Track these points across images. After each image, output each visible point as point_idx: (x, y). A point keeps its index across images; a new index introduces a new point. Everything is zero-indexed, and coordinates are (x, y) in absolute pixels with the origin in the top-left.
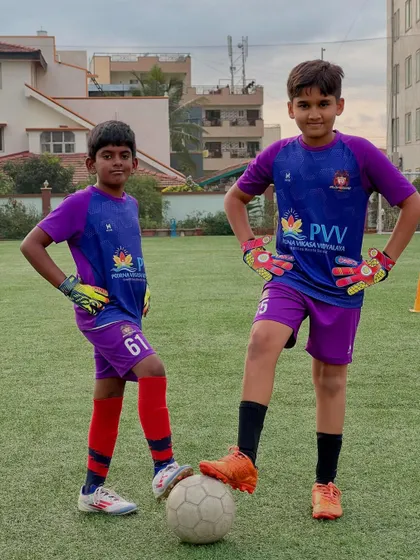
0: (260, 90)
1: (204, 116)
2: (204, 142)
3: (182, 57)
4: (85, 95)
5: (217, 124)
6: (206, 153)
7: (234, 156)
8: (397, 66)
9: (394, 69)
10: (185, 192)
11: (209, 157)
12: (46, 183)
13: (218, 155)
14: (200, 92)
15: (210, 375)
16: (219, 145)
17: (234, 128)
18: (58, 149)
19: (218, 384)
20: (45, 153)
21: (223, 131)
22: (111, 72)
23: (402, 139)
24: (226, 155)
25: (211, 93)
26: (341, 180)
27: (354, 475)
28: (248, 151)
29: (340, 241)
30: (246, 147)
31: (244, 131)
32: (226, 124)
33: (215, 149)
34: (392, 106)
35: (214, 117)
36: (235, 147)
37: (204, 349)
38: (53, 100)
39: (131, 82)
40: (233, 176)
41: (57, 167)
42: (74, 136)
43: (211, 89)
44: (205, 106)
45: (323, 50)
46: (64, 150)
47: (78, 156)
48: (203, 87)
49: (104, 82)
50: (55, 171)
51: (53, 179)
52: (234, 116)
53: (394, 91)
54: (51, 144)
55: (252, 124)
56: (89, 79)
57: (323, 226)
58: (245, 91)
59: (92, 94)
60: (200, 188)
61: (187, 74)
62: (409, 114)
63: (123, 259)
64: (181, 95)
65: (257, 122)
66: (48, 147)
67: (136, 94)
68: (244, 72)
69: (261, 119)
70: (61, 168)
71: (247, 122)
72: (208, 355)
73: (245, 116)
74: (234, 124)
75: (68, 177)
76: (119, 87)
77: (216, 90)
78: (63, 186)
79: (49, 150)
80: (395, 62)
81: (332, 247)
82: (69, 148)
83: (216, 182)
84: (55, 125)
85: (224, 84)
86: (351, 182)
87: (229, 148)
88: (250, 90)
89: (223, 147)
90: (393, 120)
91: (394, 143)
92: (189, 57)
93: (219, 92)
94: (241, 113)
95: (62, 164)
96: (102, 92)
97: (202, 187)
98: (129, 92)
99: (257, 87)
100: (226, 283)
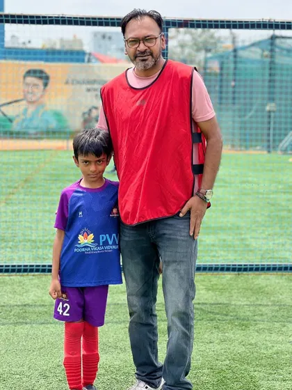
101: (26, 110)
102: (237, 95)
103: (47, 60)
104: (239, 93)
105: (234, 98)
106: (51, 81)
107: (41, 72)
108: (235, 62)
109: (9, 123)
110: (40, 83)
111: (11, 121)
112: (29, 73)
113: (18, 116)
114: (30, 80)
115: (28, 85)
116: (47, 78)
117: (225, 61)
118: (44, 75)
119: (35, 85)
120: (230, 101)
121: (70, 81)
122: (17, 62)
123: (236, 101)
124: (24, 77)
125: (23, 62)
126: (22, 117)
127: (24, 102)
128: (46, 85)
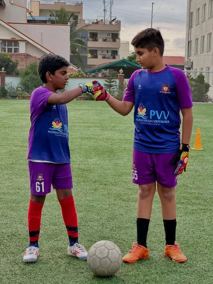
0: (119, 23)
1: (89, 35)
2: (88, 49)
3: (78, 3)
4: (26, 22)
5: (96, 40)
6: (89, 55)
7: (104, 57)
8: (192, 13)
9: (191, 15)
10: (77, 77)
11: (91, 58)
12: (3, 69)
13: (96, 57)
14: (87, 22)
15: (84, 182)
16: (96, 51)
17: (104, 42)
18: (10, 50)
19: (88, 188)
20: (3, 52)
21: (99, 44)
22: (40, 10)
23: (193, 52)
24: (100, 57)
25: (93, 23)
26: (165, 89)
27: (155, 242)
28: (112, 55)
29: (166, 118)
30: (110, 53)
31: (110, 45)
32: (100, 40)
33: (94, 53)
34: (189, 34)
35: (94, 36)
36: (105, 53)
37: (82, 166)
38: (8, 24)
39: (51, 15)
40: (103, 69)
41: (10, 61)
42: (18, 44)
43: (93, 21)
44: (89, 30)
45: (153, 4)
46: (13, 51)
47: (20, 55)
48: (89, 20)
49: (36, 15)
50: (8, 62)
51: (6, 67)
52: (105, 36)
53: (190, 26)
54: (7, 47)
55: (114, 41)
56: (28, 13)
57: (157, 111)
58: (111, 23)
59: (29, 22)
60: (85, 75)
61: (80, 12)
62: (197, 39)
63: (57, 124)
64: (77, 24)
65: (117, 40)
66: (5, 49)
67: (53, 22)
68: (111, 12)
69: (119, 39)
70: (11, 61)
71: (112, 40)
72: (84, 170)
73: (111, 36)
74: (105, 40)
75: (15, 66)
76: (44, 18)
77: (96, 22)
78: (12, 71)
79: (5, 51)
80: (191, 11)
81: (162, 122)
82: (16, 50)
83: (94, 72)
84: (9, 38)
85: (100, 19)
86: (171, 89)
87: (101, 53)
88: (113, 23)
89: (99, 53)
90: (189, 42)
91: (189, 55)
92: (82, 3)
93: (97, 23)
94: (108, 35)
95: (12, 59)
96: (34, 20)
97: (86, 74)
98: (48, 21)
99: (117, 21)
100: (96, 128)
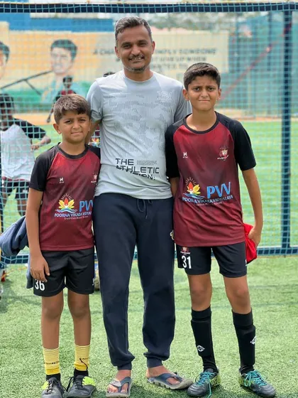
101: (54, 82)
102: (272, 61)
103: (74, 30)
104: (275, 58)
105: (269, 64)
106: (79, 51)
107: (69, 42)
108: (270, 26)
109: (38, 96)
110: (67, 53)
111: (39, 93)
112: (57, 43)
113: (46, 89)
114: (57, 50)
115: (55, 56)
116: (75, 48)
117: (258, 25)
118: (72, 45)
119: (63, 56)
120: (266, 67)
121: (99, 51)
122: (44, 33)
123: (272, 67)
124: (52, 48)
125: (50, 33)
126: (51, 89)
127: (52, 74)
128: (74, 55)
